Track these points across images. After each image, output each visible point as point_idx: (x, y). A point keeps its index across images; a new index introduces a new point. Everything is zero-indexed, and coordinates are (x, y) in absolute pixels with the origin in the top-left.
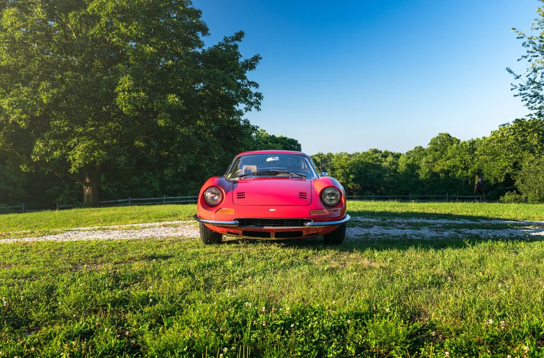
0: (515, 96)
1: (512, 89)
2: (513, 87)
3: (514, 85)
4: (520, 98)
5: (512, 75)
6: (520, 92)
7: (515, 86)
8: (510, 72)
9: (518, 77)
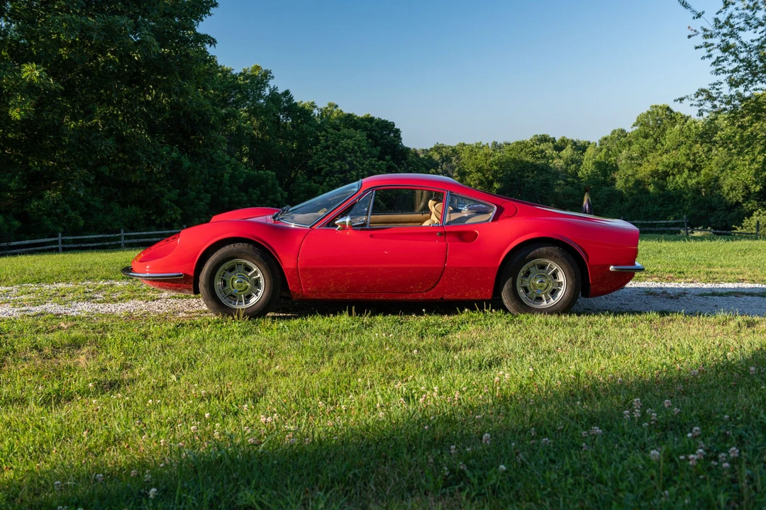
0: (697, 48)
1: (690, 37)
2: (692, 33)
3: (694, 29)
4: (704, 52)
5: (688, 11)
6: (705, 40)
7: (695, 31)
8: (685, 5)
9: (699, 16)
